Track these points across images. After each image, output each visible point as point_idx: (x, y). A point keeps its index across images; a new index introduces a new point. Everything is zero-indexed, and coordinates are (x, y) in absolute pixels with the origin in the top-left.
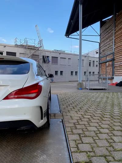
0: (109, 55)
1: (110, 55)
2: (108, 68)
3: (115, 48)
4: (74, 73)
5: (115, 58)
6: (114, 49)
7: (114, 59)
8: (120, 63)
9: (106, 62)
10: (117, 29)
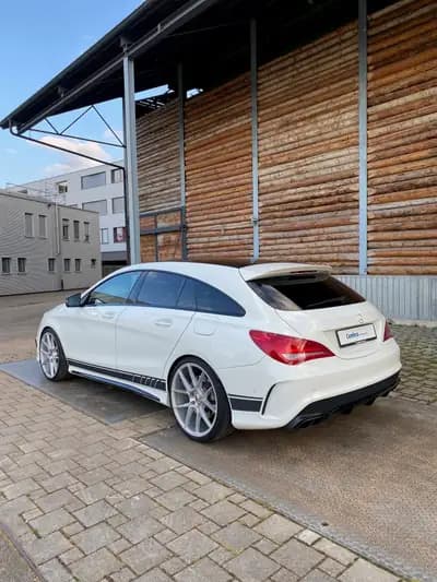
0: (166, 212)
1: (172, 215)
2: (163, 252)
3: (190, 196)
4: (14, 265)
5: (189, 225)
6: (183, 199)
7: (188, 228)
8: (205, 239)
9: (157, 234)
10: (193, 142)
